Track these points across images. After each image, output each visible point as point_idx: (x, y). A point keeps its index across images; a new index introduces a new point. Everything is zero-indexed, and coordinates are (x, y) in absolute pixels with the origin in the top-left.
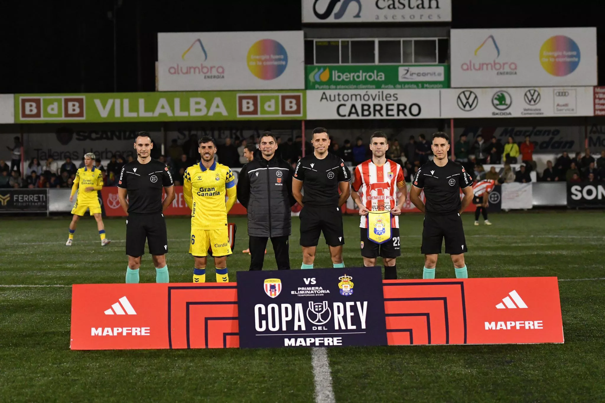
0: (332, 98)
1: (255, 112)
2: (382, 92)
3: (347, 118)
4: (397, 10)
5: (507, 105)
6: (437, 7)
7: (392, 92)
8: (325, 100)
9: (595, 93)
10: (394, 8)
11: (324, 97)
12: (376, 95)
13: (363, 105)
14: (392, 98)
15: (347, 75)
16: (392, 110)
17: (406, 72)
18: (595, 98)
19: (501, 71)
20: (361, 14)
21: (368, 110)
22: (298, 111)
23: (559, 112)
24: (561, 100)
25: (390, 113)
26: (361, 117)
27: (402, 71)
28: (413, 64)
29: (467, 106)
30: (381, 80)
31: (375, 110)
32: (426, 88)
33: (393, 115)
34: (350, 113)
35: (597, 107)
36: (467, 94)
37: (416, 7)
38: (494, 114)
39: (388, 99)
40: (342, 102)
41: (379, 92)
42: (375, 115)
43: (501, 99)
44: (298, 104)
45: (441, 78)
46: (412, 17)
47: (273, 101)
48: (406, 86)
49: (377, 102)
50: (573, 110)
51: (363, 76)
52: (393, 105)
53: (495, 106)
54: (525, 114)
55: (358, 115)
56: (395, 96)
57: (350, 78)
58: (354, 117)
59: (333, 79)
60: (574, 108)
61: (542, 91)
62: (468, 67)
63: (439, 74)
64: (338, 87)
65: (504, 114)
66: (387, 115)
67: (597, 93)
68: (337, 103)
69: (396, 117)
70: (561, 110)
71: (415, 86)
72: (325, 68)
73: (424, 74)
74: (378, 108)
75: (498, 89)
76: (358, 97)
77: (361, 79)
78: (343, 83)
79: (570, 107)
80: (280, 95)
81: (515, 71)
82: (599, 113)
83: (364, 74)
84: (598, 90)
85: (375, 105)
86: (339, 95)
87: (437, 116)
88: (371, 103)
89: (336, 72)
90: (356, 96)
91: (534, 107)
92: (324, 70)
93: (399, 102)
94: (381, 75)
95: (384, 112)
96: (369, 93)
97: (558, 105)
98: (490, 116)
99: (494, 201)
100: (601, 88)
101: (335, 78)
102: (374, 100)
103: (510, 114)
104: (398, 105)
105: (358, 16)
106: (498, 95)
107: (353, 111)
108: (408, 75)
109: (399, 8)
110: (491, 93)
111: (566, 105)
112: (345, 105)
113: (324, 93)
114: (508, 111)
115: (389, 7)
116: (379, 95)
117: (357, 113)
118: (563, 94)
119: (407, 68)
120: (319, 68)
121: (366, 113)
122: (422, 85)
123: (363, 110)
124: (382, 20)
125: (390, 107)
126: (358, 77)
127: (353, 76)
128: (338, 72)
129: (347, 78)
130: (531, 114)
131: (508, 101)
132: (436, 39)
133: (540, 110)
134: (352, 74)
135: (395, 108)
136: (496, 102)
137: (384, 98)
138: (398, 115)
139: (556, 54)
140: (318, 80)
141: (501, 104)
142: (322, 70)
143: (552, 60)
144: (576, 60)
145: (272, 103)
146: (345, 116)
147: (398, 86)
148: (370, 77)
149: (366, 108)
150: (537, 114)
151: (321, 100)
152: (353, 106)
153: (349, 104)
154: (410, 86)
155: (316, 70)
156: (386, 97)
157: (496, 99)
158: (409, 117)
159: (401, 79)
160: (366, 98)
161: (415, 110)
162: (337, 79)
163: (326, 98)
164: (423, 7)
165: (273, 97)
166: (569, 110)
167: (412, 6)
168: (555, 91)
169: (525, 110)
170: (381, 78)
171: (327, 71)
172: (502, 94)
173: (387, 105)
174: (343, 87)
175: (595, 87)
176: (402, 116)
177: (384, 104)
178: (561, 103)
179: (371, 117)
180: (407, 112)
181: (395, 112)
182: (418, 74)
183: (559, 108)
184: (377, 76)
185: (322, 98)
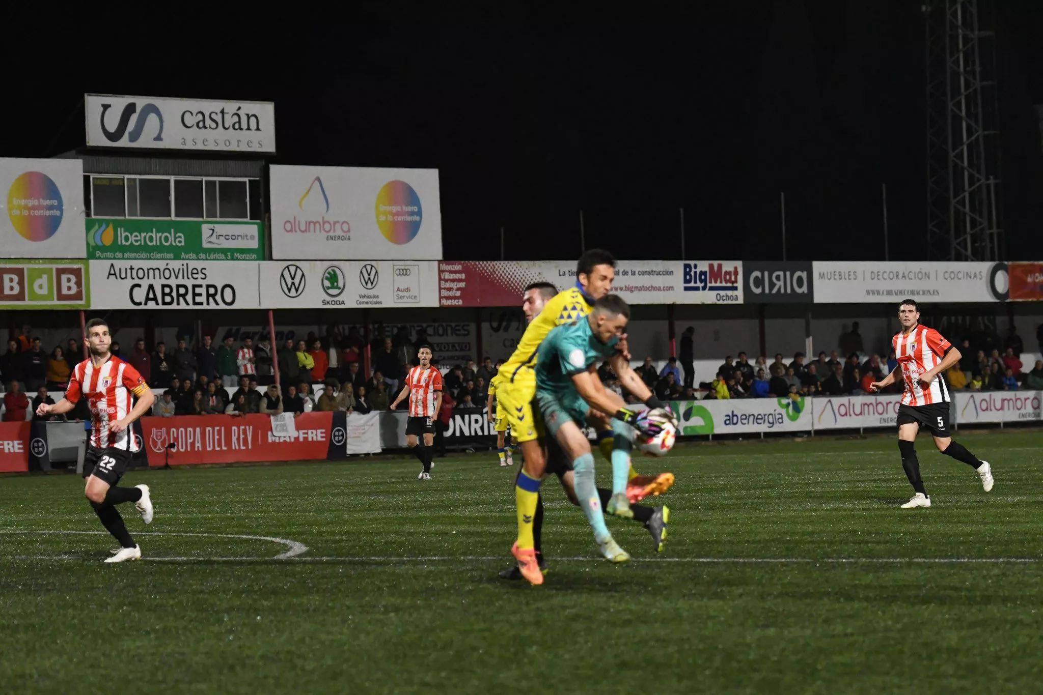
0: (123, 275)
1: (20, 297)
2: (187, 264)
3: (142, 307)
4: (208, 130)
5: (339, 288)
6: (258, 129)
7: (199, 264)
8: (114, 276)
9: (440, 271)
10: (205, 127)
11: (112, 272)
12: (179, 269)
13: (163, 286)
14: (200, 275)
15: (136, 236)
16: (200, 295)
17: (212, 231)
18: (440, 279)
19: (331, 234)
20: (163, 136)
21: (170, 294)
22: (78, 296)
23: (400, 300)
24: (403, 282)
25: (198, 299)
26: (161, 307)
27: (206, 229)
28: (218, 219)
29: (293, 290)
30: (179, 245)
31: (179, 295)
32: (237, 259)
33: (201, 304)
34: (148, 299)
35: (445, 293)
36: (292, 269)
37: (231, 127)
38: (324, 302)
39: (195, 276)
40: (137, 281)
41: (183, 265)
42: (178, 304)
43: (332, 278)
44: (79, 284)
45: (254, 244)
46: (228, 144)
47: (45, 277)
48: (212, 256)
49: (180, 281)
50: (415, 297)
51: (156, 237)
52: (201, 286)
53: (325, 289)
54: (361, 303)
55: (157, 304)
56: (203, 271)
57: (140, 240)
58: (151, 305)
59: (119, 243)
60: (417, 294)
61: (380, 266)
62: (292, 227)
63: (252, 237)
64: (126, 255)
65: (336, 303)
66: (195, 303)
67: (443, 271)
68: (129, 283)
69: (205, 307)
70: (401, 297)
71: (223, 256)
72: (107, 222)
73: (234, 237)
74: (182, 291)
75: (329, 263)
76: (157, 272)
77: (154, 243)
78: (132, 249)
79: (413, 293)
80: (54, 267)
81: (348, 234)
82: (446, 303)
83: (159, 235)
84: (444, 267)
85: (178, 286)
86: (132, 269)
87: (255, 306)
88: (173, 282)
89: (123, 229)
90: (154, 270)
91: (370, 293)
92: (107, 226)
93: (208, 281)
94: (180, 237)
95: (189, 297)
96: (170, 267)
97: (398, 290)
98: (320, 306)
99: (338, 442)
100: (446, 264)
101: (121, 241)
102: (177, 277)
103: (343, 303)
104: (208, 286)
105: (158, 138)
106: (329, 273)
107: (151, 296)
108: (213, 239)
109: (210, 127)
110: (321, 267)
111: (408, 290)
112: (139, 286)
113: (112, 265)
114: (340, 298)
115: (198, 126)
116: (183, 269)
117: (155, 299)
118: (404, 272)
119: (211, 226)
120: (100, 222)
121: (168, 299)
122: (230, 254)
123: (164, 294)
124: (190, 146)
125: (198, 290)
126: (151, 239)
127: (145, 237)
128: (125, 232)
129: (137, 241)
130: (367, 303)
131: (341, 284)
132: (246, 180)
133: (377, 297)
134: (143, 235)
135: (202, 291)
136: (327, 284)
137: (190, 276)
138: (208, 303)
139: (395, 209)
140: (100, 244)
141: (333, 287)
142: (104, 226)
143: (390, 218)
144: (417, 218)
145: (44, 280)
146: (140, 304)
147: (202, 256)
148: (166, 239)
149: (167, 290)
150: (375, 303)
151: (108, 278)
152: (151, 287)
153: (145, 283)
154: (216, 255)
155: (97, 227)
156: (192, 273)
157: (327, 278)
158: (222, 306)
159: (205, 245)
160: (167, 274)
161: (228, 294)
162: (124, 242)
163: (115, 274)
164: (241, 129)
165: (44, 271)
166: (410, 297)
167: (227, 126)
168: (396, 268)
169: (361, 297)
170: (180, 242)
171: (111, 227)
172: (333, 271)
173: (194, 286)
174: (132, 255)
175: (440, 261)
176: (213, 306)
177: (189, 283)
178: (402, 287)
179: (174, 306)
180: (218, 298)
181: (202, 299)
182: (227, 237)
183: (401, 294)
184: (176, 238)
185: (110, 274)
